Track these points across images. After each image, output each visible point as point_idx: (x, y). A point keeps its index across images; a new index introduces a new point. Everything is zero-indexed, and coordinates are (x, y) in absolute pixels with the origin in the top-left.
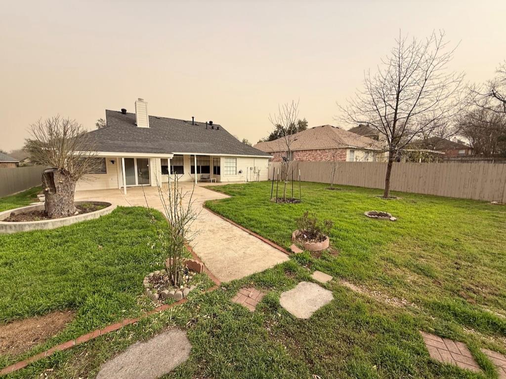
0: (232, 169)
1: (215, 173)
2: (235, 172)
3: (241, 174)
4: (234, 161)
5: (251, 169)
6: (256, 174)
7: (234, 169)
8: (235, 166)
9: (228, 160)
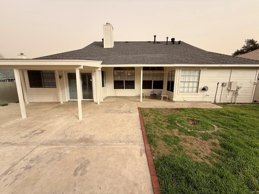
0: (191, 84)
1: (168, 89)
2: (195, 89)
3: (205, 93)
4: (197, 73)
5: (223, 85)
6: (231, 93)
7: (195, 85)
8: (196, 80)
9: (187, 73)
